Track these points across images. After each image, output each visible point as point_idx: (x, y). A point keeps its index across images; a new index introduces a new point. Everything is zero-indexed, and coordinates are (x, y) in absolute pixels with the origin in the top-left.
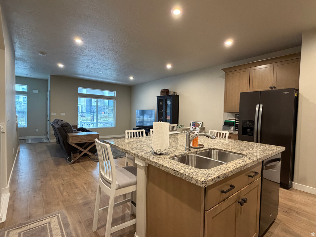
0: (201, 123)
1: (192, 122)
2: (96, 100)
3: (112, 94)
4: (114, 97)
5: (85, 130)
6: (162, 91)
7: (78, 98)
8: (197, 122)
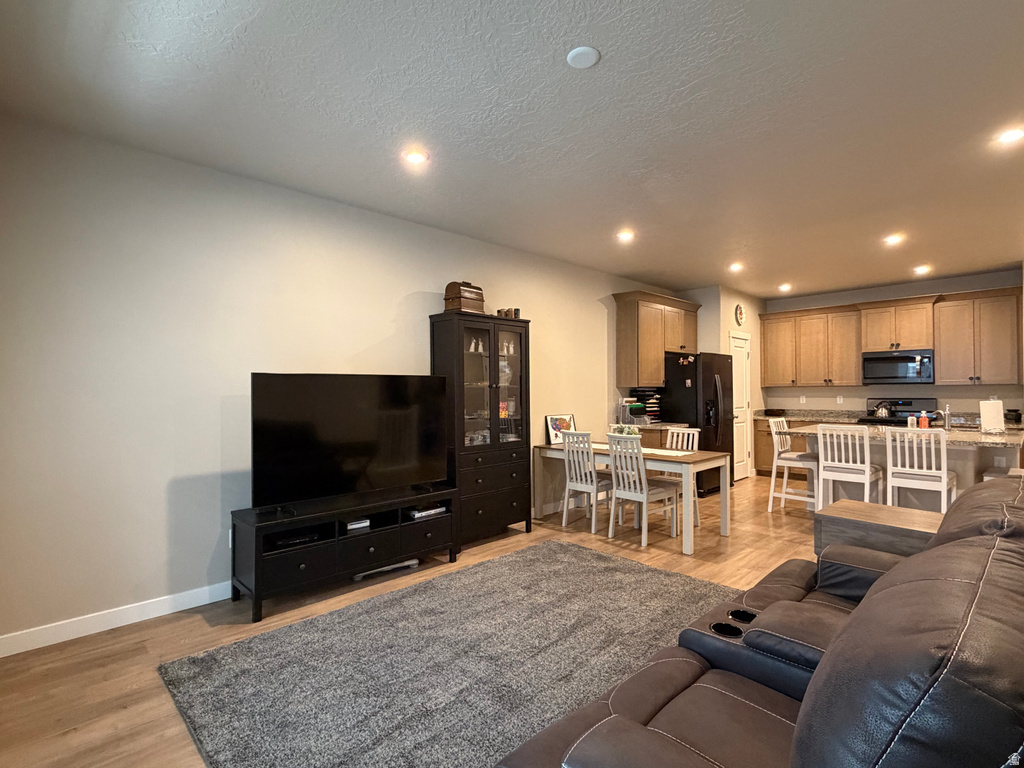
0: (570, 420)
1: (549, 418)
8: (561, 418)
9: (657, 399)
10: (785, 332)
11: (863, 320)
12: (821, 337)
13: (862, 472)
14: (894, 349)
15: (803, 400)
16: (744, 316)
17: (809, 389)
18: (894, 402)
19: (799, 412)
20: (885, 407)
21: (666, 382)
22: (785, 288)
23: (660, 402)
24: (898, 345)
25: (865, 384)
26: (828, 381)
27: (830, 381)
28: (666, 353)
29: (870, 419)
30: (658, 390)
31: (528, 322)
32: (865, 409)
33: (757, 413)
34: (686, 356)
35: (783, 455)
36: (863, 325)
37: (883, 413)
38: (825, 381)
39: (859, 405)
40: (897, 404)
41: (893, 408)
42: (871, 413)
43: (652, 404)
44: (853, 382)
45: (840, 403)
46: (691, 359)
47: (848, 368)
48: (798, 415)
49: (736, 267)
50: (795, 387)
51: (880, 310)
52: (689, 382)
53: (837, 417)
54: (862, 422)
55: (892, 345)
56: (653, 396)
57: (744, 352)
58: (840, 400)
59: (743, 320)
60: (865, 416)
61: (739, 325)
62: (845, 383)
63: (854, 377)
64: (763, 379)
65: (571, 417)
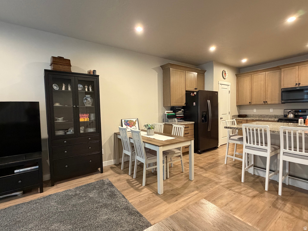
8: (131, 120)
9: (182, 111)
10: (246, 81)
11: (282, 74)
12: (262, 83)
13: (266, 151)
14: (297, 86)
15: (255, 111)
16: (227, 75)
17: (257, 106)
18: (297, 111)
19: (253, 116)
20: (292, 113)
21: (186, 103)
22: (244, 61)
23: (184, 112)
24: (299, 84)
25: (282, 103)
26: (265, 102)
27: (266, 102)
28: (186, 91)
29: (284, 119)
30: (183, 107)
31: (98, 76)
32: (283, 114)
33: (234, 117)
34: (193, 92)
35: (232, 138)
36: (282, 75)
37: (291, 116)
38: (264, 102)
39: (280, 112)
40: (299, 112)
41: (296, 114)
42: (286, 116)
43: (180, 113)
44: (277, 102)
45: (271, 111)
46: (195, 93)
47: (275, 96)
48: (253, 117)
49: (212, 49)
50: (251, 105)
51: (292, 68)
52: (194, 103)
53: (270, 118)
54: (280, 120)
55: (296, 84)
56: (180, 110)
57: (227, 91)
58: (271, 110)
59: (226, 77)
60: (283, 117)
61: (225, 79)
62: (273, 102)
63: (277, 100)
64: (237, 102)
65: (136, 120)
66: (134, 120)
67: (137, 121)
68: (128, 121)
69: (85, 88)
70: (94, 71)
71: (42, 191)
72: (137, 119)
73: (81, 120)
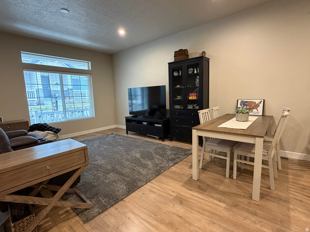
0: (260, 102)
1: (239, 101)
2: (57, 75)
3: (84, 66)
4: (89, 70)
5: (46, 127)
6: (177, 54)
7: (24, 72)
8: (252, 101)
65: (261, 101)
66: (257, 102)
67: (262, 103)
68: (246, 102)
69: (194, 71)
70: (204, 52)
71: (163, 141)
72: (263, 101)
73: (190, 98)
